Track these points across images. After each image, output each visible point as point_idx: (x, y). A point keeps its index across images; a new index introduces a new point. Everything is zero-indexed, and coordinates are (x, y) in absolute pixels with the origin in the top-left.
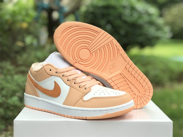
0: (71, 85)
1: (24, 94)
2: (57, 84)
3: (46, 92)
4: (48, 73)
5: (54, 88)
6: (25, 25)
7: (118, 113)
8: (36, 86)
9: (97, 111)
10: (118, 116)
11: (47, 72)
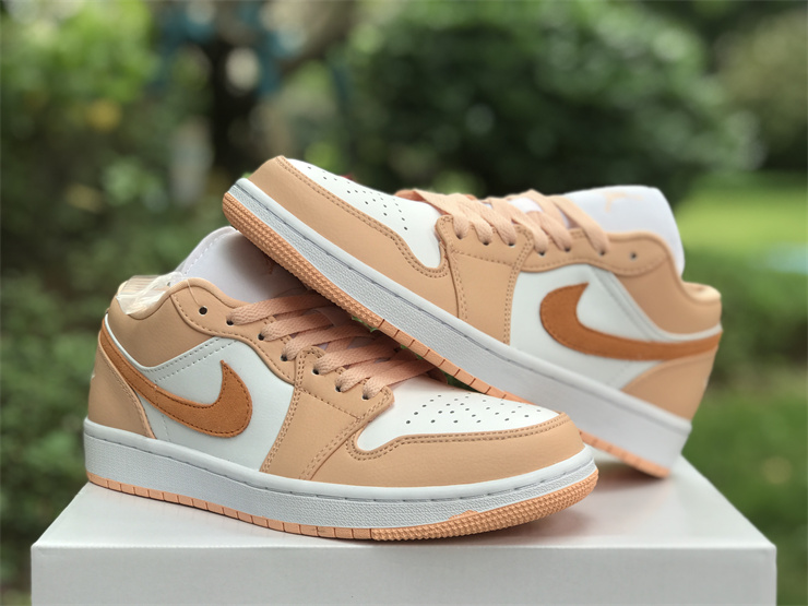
0: (298, 381)
1: (85, 426)
2: (235, 376)
3: (185, 414)
4: (193, 324)
5: (221, 393)
6: (104, 115)
7: (522, 510)
8: (139, 384)
9: (420, 501)
10: (522, 521)
11: (187, 319)
